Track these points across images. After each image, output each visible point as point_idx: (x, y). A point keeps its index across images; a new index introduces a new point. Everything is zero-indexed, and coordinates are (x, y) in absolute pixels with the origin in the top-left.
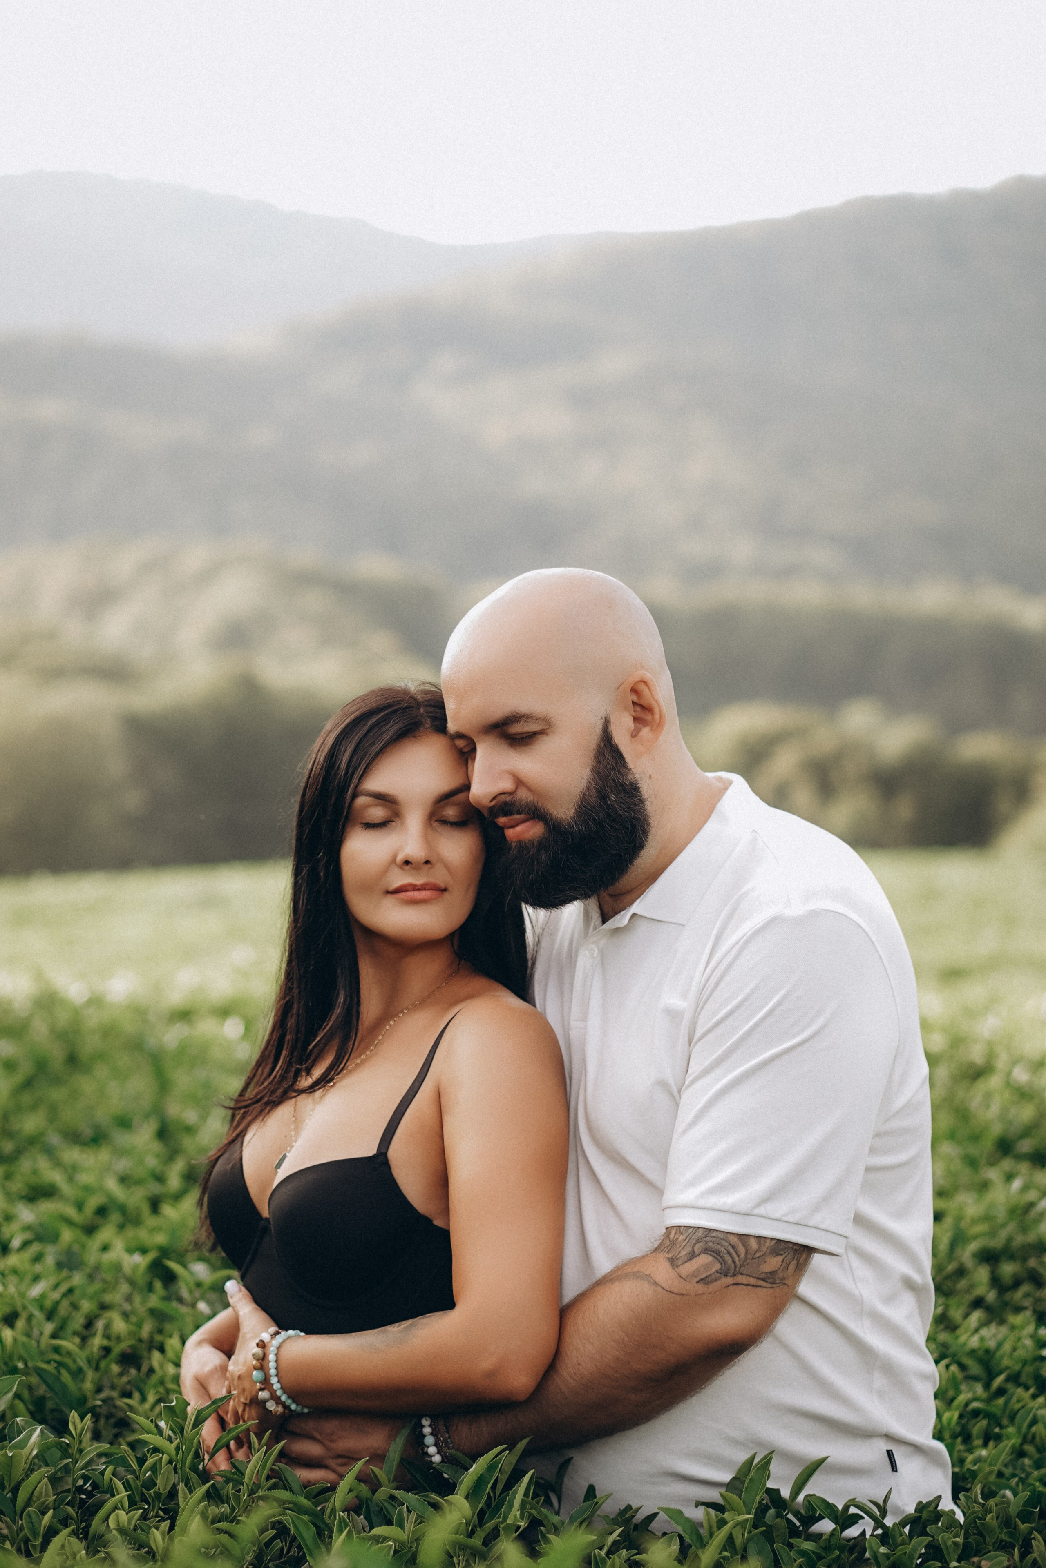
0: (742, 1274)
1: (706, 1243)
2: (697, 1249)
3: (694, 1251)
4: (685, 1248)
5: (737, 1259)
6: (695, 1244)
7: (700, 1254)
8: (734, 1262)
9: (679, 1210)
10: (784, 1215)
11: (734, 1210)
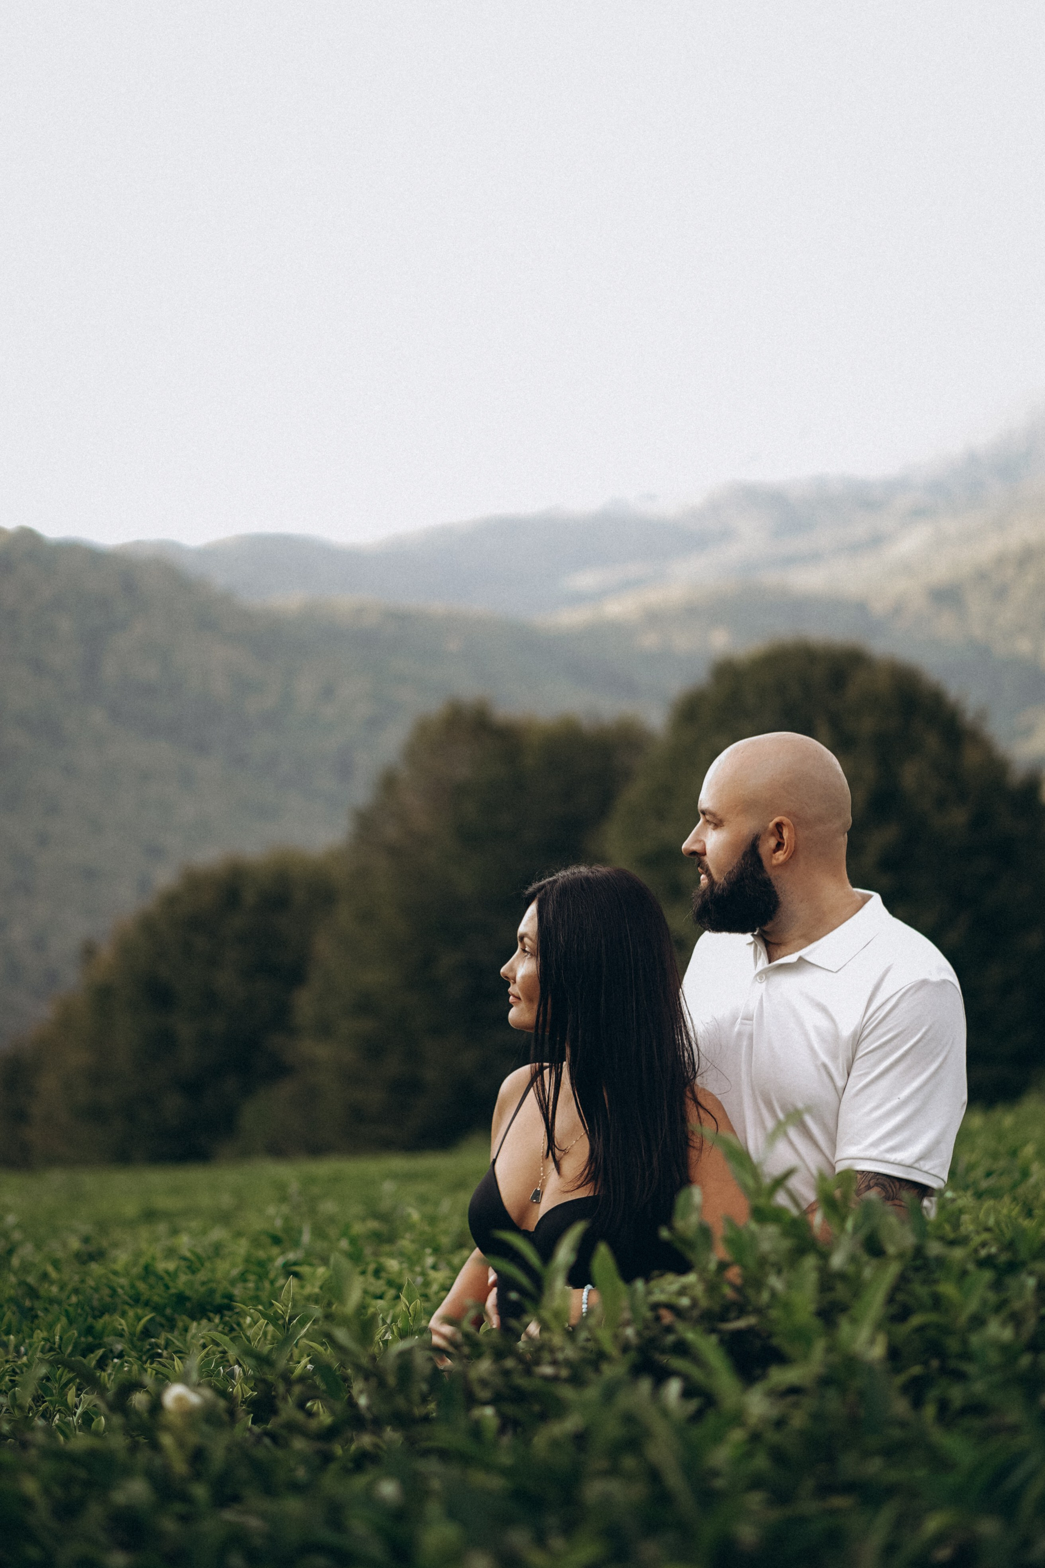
0: (897, 1199)
1: (878, 1180)
2: (872, 1183)
3: (869, 1184)
4: (864, 1183)
5: (894, 1190)
6: (870, 1180)
7: (873, 1187)
8: (893, 1191)
9: (860, 1161)
10: (929, 1169)
11: (903, 1163)
